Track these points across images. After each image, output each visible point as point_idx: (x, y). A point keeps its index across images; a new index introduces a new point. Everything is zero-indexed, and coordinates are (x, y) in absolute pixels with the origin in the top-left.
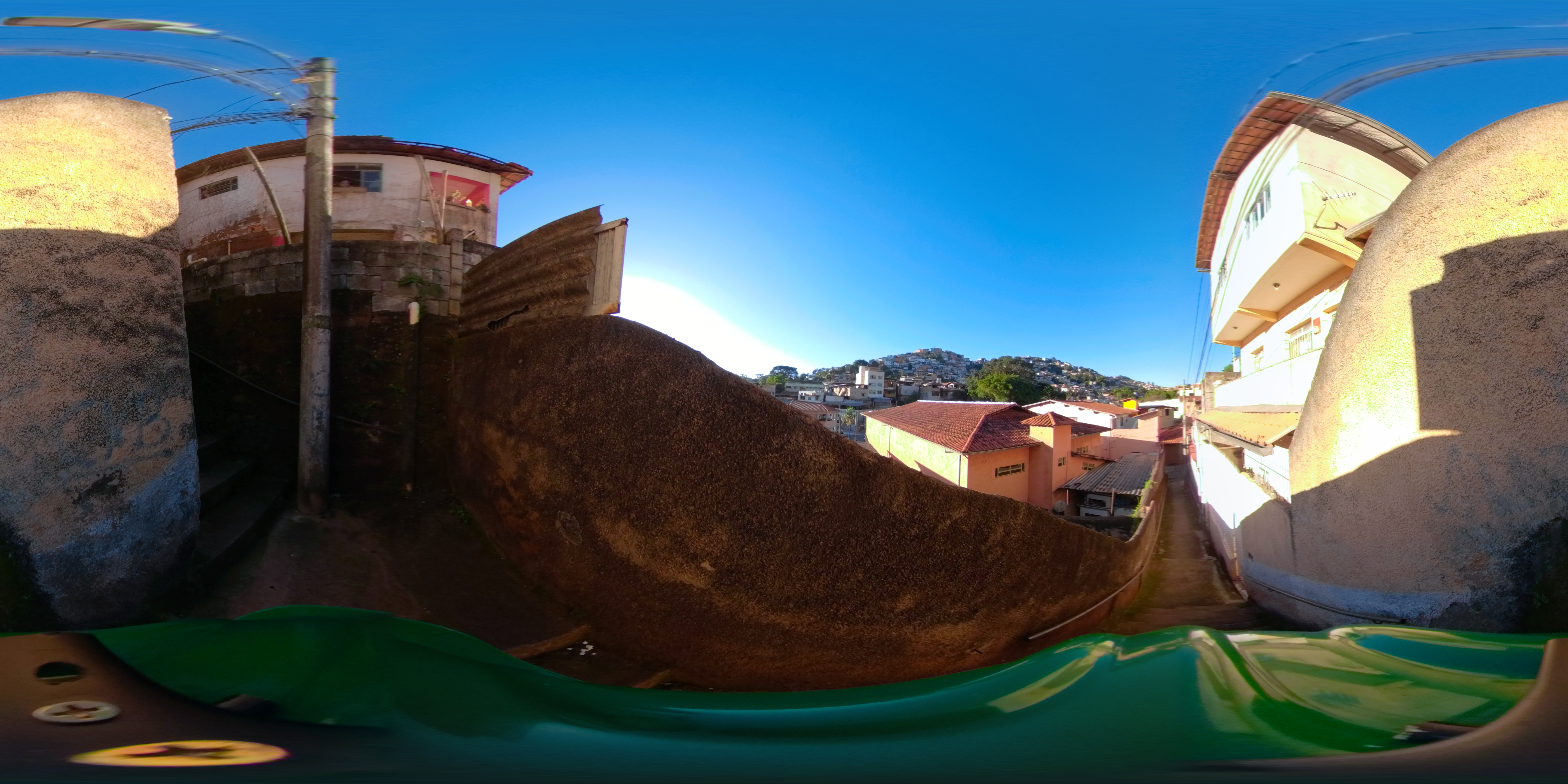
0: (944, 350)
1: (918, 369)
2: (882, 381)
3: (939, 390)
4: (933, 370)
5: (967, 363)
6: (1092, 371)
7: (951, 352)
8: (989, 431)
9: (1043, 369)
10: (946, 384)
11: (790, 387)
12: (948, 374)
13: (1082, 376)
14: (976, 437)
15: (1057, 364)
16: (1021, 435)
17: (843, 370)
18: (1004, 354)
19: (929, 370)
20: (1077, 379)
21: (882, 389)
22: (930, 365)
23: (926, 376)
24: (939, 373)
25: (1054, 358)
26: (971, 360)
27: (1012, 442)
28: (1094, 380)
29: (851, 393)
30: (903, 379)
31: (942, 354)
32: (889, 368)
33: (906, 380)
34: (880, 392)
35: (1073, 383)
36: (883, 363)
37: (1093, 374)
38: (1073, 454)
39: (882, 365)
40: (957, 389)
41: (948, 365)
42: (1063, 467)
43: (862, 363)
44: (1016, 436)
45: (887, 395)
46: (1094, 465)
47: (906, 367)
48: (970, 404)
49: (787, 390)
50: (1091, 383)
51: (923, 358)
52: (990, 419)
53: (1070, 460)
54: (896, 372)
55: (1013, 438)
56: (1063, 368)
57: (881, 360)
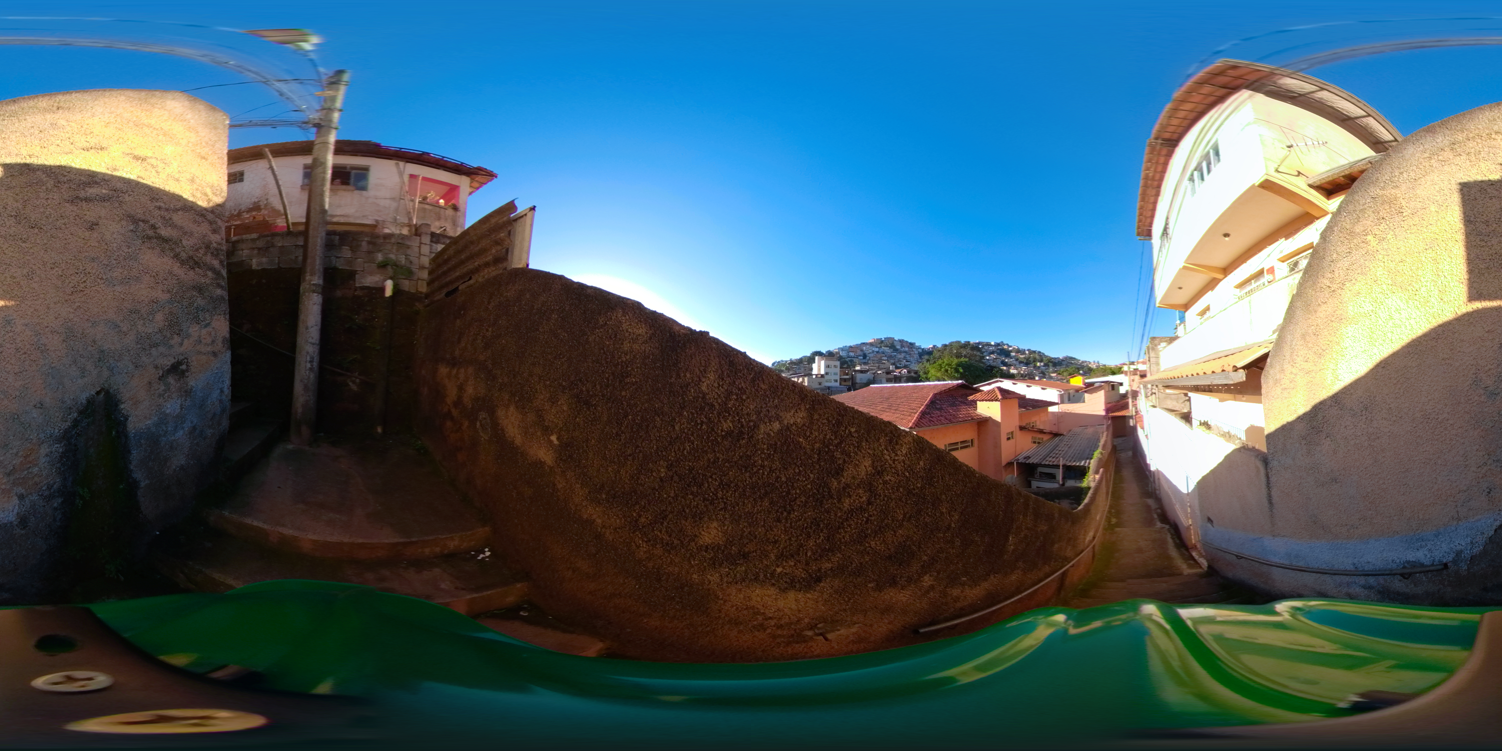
0: (896, 339)
1: (873, 357)
2: (838, 370)
3: (893, 377)
4: (886, 358)
5: (919, 350)
6: (1040, 352)
7: (903, 340)
8: (936, 408)
9: (993, 353)
10: (899, 370)
12: (901, 361)
13: (1030, 358)
14: (923, 414)
15: (1005, 347)
16: (969, 410)
17: (800, 361)
18: (954, 340)
19: (883, 358)
20: (1025, 361)
21: (838, 378)
22: (884, 353)
23: (881, 365)
24: (892, 361)
25: (1002, 342)
26: (922, 348)
27: (960, 417)
28: (1041, 361)
29: (809, 382)
30: (858, 368)
31: (895, 342)
32: (844, 358)
33: (861, 368)
34: (836, 381)
35: (1022, 364)
36: (839, 353)
37: (1040, 356)
38: (1022, 428)
39: (838, 356)
40: (910, 375)
41: (900, 352)
42: (1011, 441)
43: (819, 354)
44: (963, 412)
45: (843, 383)
46: (1043, 438)
47: (860, 356)
48: (919, 385)
50: (1038, 364)
51: (877, 347)
52: (938, 397)
53: (1018, 434)
54: (851, 361)
55: (961, 414)
56: (1011, 351)
57: (837, 351)
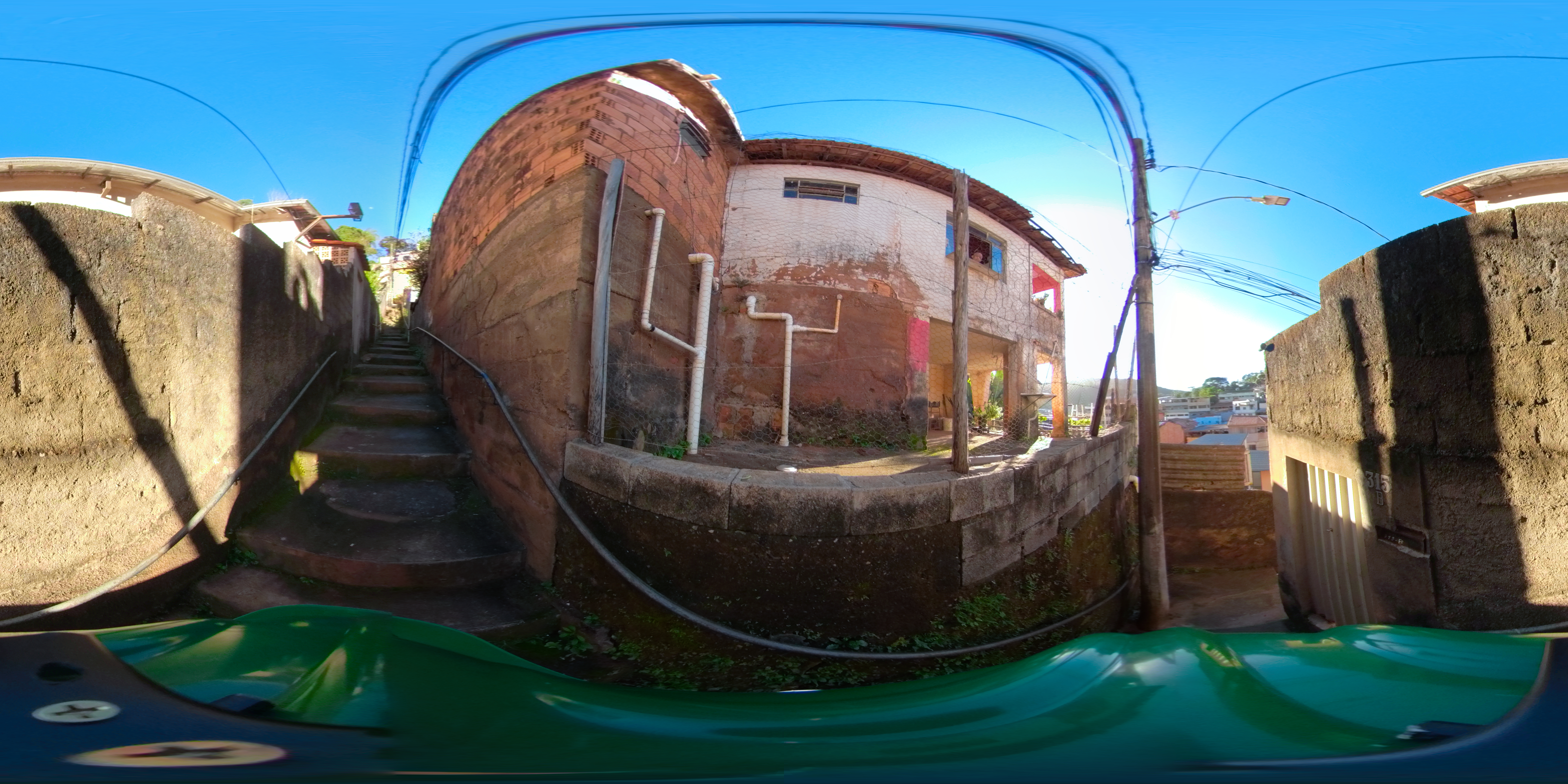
11: (1223, 398)
49: (1221, 401)
